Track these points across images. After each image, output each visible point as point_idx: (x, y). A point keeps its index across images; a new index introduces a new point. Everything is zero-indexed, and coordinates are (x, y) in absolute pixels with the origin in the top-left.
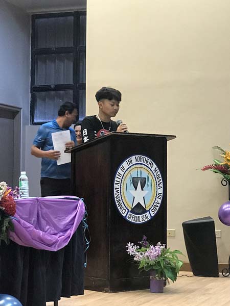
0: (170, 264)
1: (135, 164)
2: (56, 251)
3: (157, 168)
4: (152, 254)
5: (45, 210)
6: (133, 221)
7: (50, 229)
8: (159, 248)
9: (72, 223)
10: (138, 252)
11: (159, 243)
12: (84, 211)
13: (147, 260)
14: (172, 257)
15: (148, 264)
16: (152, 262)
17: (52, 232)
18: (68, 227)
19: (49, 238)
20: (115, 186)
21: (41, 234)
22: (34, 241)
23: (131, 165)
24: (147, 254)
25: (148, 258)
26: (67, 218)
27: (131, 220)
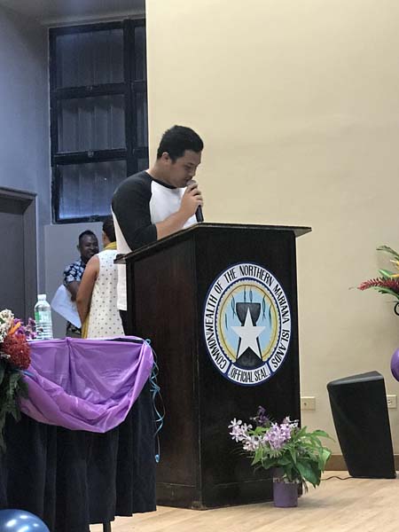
0: (308, 456)
1: (241, 280)
2: (104, 432)
3: (279, 287)
4: (275, 438)
5: (82, 360)
6: (239, 381)
7: (91, 395)
8: (287, 427)
9: (131, 382)
10: (250, 435)
11: (288, 418)
12: (152, 362)
13: (267, 449)
14: (310, 442)
15: (269, 455)
16: (275, 452)
17: (96, 399)
18: (124, 391)
19: (91, 409)
20: (207, 319)
21: (77, 402)
22: (64, 415)
23: (233, 281)
24: (266, 438)
25: (269, 446)
26: (122, 374)
27: (235, 380)
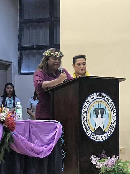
0: (122, 171)
1: (97, 99)
2: (42, 158)
3: (112, 102)
4: (109, 163)
5: (34, 129)
6: (95, 140)
7: (38, 142)
8: (114, 159)
9: (53, 138)
10: (99, 162)
11: (114, 155)
12: (62, 131)
13: (105, 168)
14: (123, 165)
15: (106, 170)
16: (109, 169)
17: (40, 144)
18: (50, 141)
19: (38, 148)
20: (83, 114)
21: (32, 145)
22: (27, 150)
23: (94, 99)
24: (105, 163)
25: (106, 166)
26: (50, 135)
27: (94, 139)
